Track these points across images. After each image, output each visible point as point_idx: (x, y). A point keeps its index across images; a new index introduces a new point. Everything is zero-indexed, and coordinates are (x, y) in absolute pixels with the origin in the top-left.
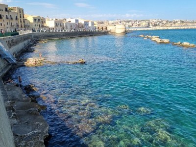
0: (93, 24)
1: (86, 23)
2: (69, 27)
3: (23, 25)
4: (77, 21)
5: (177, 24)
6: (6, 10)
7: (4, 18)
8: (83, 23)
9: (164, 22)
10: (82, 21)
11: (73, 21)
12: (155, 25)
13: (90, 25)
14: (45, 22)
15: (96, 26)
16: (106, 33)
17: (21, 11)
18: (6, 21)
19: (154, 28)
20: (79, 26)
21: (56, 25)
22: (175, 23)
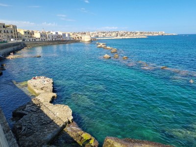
0: (69, 35)
1: (64, 35)
2: (51, 37)
3: (16, 36)
4: (57, 33)
5: (137, 35)
6: (4, 27)
7: (3, 32)
8: (61, 34)
9: (129, 33)
10: (60, 33)
11: (54, 33)
12: (122, 35)
13: (67, 36)
14: (34, 34)
15: (72, 36)
16: (78, 41)
17: (15, 27)
18: (4, 34)
19: (121, 38)
20: (59, 36)
21: (41, 36)
22: (136, 33)
